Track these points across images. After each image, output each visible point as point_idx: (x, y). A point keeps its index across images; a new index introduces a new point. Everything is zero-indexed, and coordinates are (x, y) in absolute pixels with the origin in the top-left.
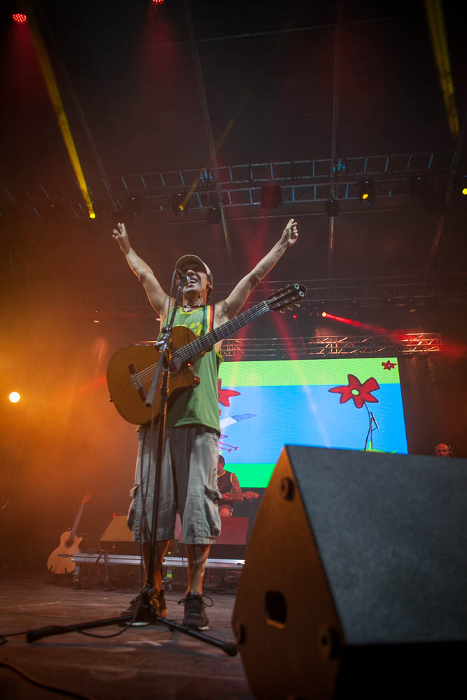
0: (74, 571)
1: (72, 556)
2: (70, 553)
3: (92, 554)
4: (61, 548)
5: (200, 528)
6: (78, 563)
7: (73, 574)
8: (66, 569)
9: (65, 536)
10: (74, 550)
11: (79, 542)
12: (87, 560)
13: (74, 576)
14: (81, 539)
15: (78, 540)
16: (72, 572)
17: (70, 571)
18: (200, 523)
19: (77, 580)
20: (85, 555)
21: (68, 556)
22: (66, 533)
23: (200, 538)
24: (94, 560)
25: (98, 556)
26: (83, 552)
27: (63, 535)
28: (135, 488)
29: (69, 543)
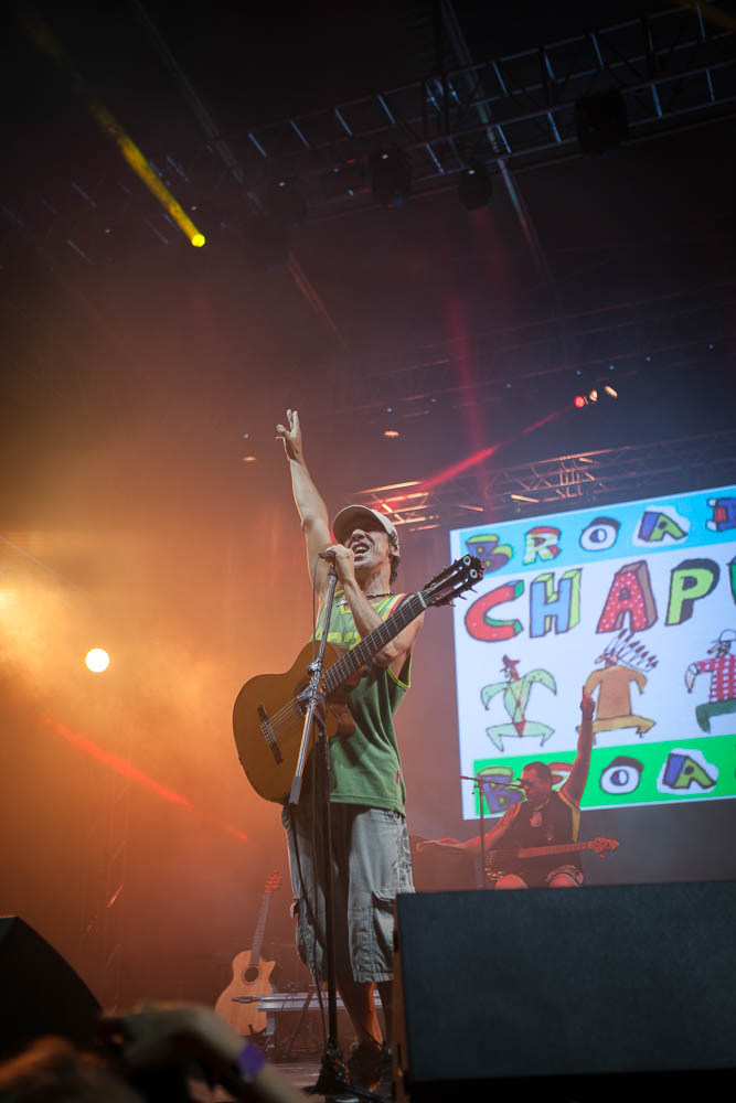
0: (265, 1030)
1: (259, 1000)
2: (254, 995)
3: (296, 993)
4: (236, 987)
5: (367, 958)
6: (270, 1013)
7: (264, 1034)
8: (250, 1026)
9: (241, 962)
10: (262, 986)
11: (271, 969)
12: (288, 1005)
13: (267, 1037)
14: (273, 964)
15: (267, 967)
16: (262, 1032)
17: (260, 1029)
18: (366, 951)
19: (272, 1046)
20: (282, 996)
21: (252, 1000)
22: (242, 955)
23: (368, 974)
24: (300, 1005)
25: (305, 996)
26: (281, 991)
27: (236, 959)
28: (294, 905)
29: (251, 975)
